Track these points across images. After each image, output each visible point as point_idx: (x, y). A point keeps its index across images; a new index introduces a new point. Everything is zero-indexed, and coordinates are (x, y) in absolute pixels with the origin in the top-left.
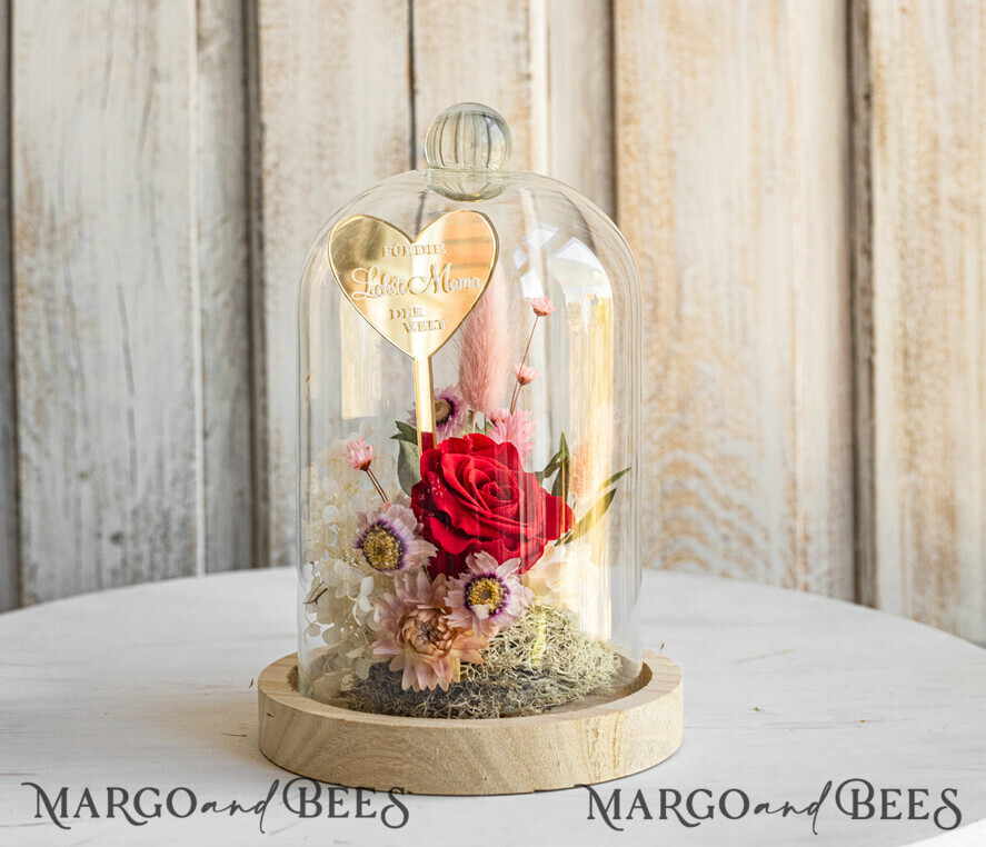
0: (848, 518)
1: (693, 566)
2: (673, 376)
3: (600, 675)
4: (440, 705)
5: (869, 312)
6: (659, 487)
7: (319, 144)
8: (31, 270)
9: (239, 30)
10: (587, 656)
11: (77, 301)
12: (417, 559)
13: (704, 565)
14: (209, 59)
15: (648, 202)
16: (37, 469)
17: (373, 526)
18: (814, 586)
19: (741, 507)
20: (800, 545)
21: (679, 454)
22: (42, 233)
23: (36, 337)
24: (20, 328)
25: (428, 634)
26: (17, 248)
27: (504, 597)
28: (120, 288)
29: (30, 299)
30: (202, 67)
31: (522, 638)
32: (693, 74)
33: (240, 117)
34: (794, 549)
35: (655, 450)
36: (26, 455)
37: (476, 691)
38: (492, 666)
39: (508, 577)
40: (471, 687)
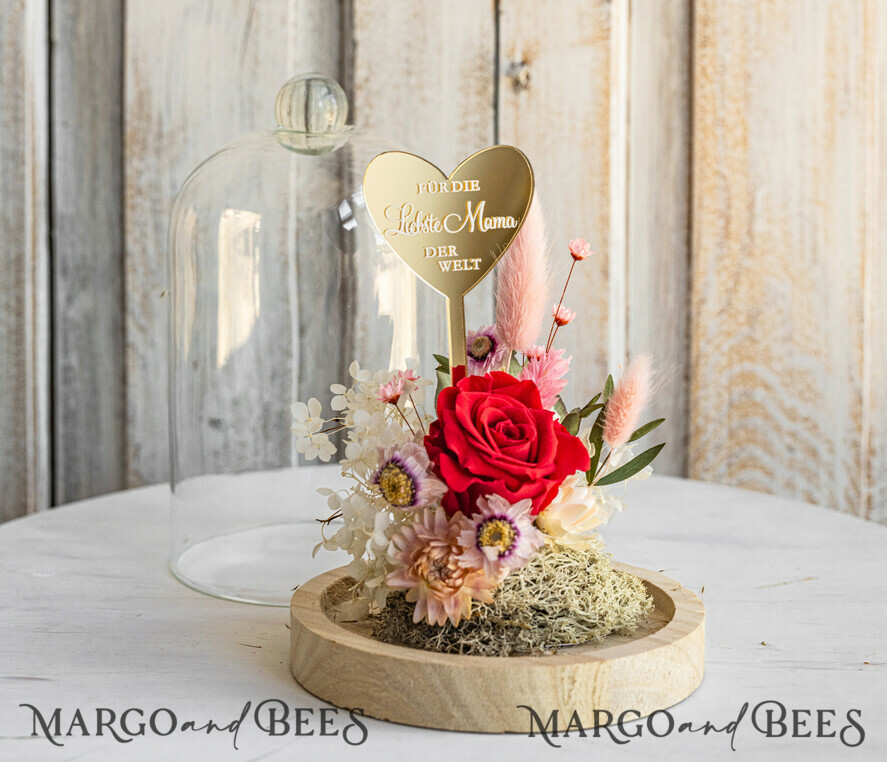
1: (758, 473)
2: (743, 289)
3: (625, 616)
4: (454, 638)
6: (726, 397)
7: (407, 61)
8: (139, 173)
12: (431, 499)
13: (769, 473)
15: (723, 122)
16: (143, 358)
17: (388, 463)
19: (806, 419)
20: (863, 459)
21: (747, 366)
22: (151, 139)
23: (144, 234)
24: (129, 226)
25: (440, 570)
26: (128, 152)
27: (513, 540)
29: (138, 200)
31: (540, 578)
33: (336, 33)
34: (858, 463)
35: (724, 361)
36: (133, 344)
37: (487, 628)
38: (505, 605)
39: (521, 519)
40: (483, 623)
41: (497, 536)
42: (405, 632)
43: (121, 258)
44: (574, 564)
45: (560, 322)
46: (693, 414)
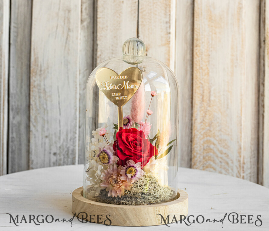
0: (256, 158)
1: (211, 169)
2: (207, 116)
3: (166, 196)
5: (263, 101)
6: (202, 147)
7: (112, 50)
8: (35, 81)
9: (92, 18)
10: (163, 190)
11: (47, 90)
12: (114, 161)
13: (215, 169)
14: (84, 26)
15: (202, 68)
16: (34, 135)
17: (102, 151)
18: (245, 177)
19: (225, 154)
20: (242, 165)
22: (38, 71)
23: (35, 99)
24: (31, 97)
25: (115, 181)
26: (31, 75)
27: (136, 173)
28: (58, 87)
29: (34, 89)
30: (82, 28)
31: (143, 184)
32: (215, 33)
33: (92, 42)
34: (240, 166)
35: (202, 136)
36: (32, 131)
37: (129, 198)
38: (134, 191)
39: (138, 167)
40: (127, 197)
41: (131, 171)
42: (105, 200)
43: (29, 106)
44: (152, 181)
45: (148, 114)
46: (193, 152)
